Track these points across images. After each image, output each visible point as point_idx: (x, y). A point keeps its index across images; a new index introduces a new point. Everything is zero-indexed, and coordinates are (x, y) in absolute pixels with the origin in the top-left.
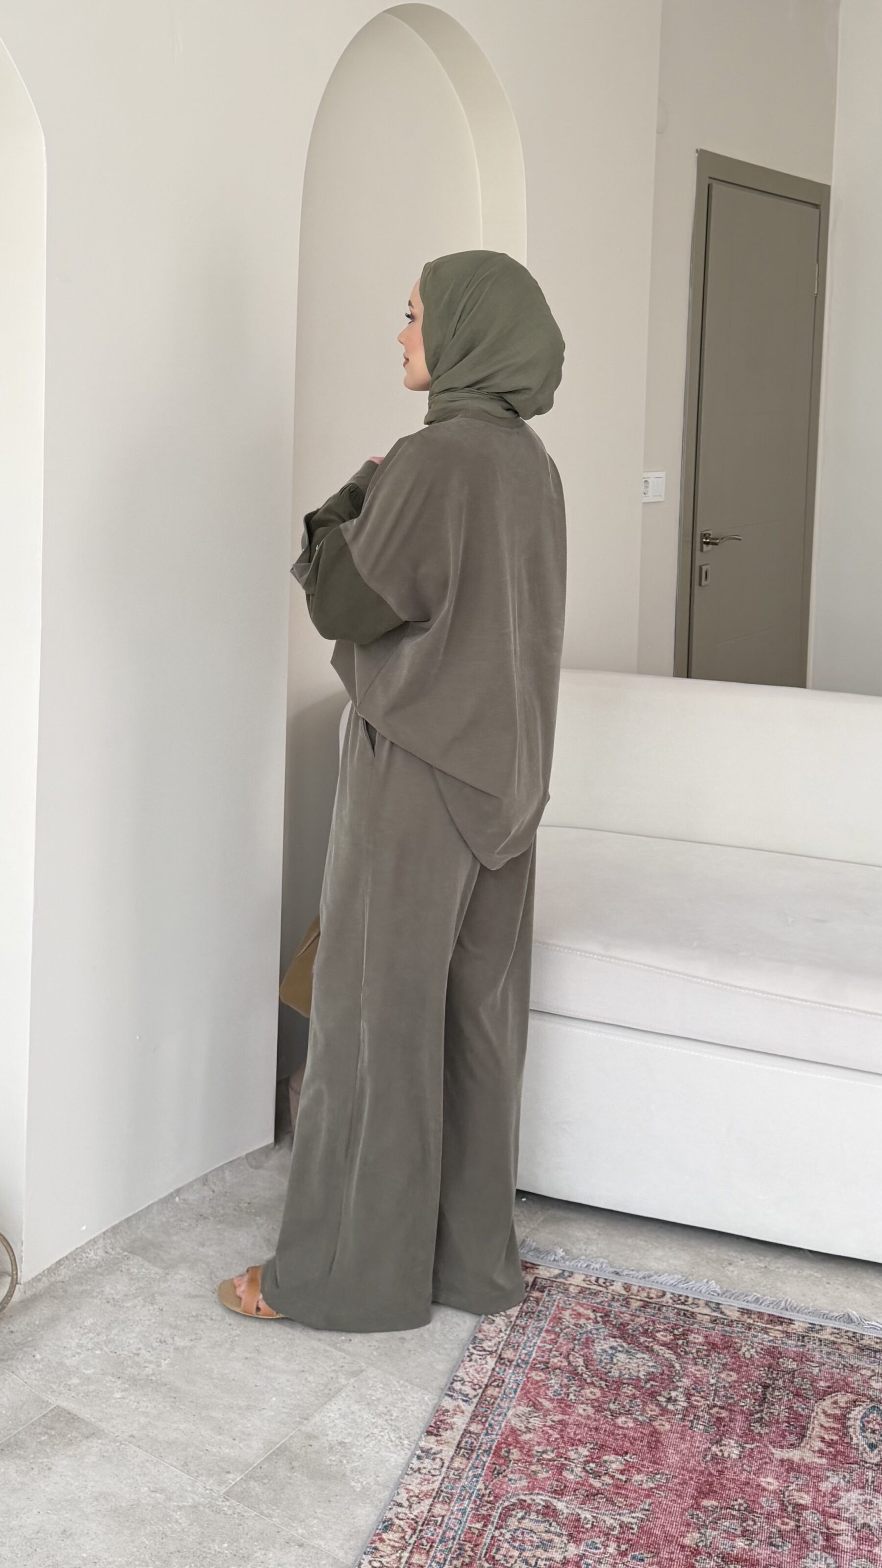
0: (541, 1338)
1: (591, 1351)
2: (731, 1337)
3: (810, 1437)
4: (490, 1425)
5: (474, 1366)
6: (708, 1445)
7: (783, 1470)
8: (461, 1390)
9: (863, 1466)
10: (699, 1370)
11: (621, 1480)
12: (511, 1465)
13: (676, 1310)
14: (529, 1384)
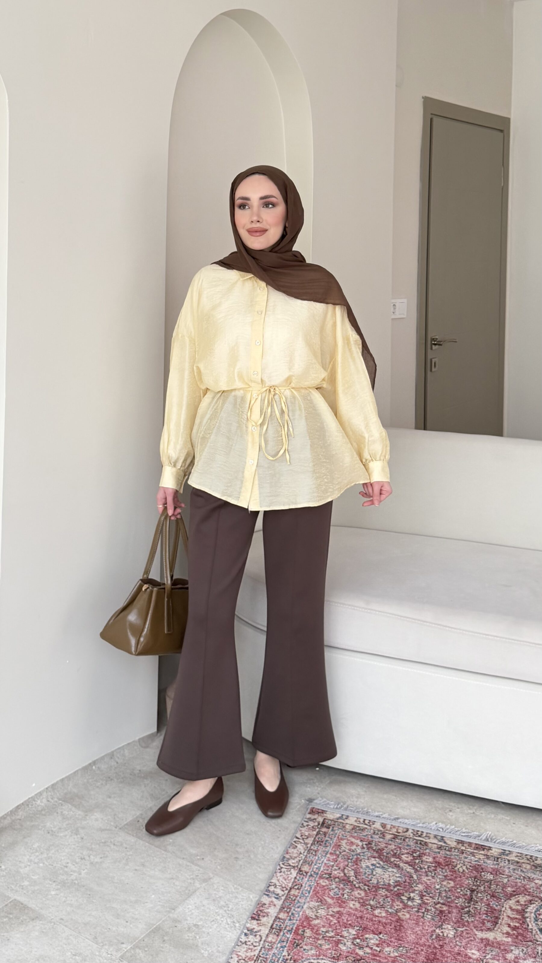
0: (326, 858)
1: (359, 867)
2: (450, 858)
3: (501, 924)
4: (293, 914)
5: (282, 875)
6: (434, 928)
7: (482, 945)
8: (274, 891)
9: (535, 943)
10: (429, 880)
11: (376, 951)
12: (305, 940)
13: (415, 841)
14: (318, 888)
